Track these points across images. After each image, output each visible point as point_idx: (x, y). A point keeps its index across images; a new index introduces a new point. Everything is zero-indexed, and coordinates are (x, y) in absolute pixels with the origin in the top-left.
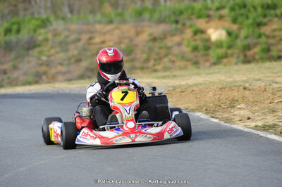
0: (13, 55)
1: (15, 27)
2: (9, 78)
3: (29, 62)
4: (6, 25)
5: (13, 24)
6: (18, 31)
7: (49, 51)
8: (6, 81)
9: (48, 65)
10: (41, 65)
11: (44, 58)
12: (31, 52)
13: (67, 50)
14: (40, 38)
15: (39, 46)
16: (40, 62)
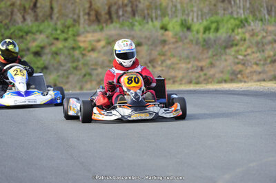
0: (210, 53)
1: (214, 26)
2: (205, 75)
3: (226, 60)
4: (205, 23)
5: (212, 22)
6: (217, 30)
7: (246, 51)
8: (203, 78)
9: (244, 64)
10: (238, 63)
11: (241, 57)
12: (228, 51)
13: (263, 51)
14: (238, 38)
15: (236, 45)
16: (237, 61)
